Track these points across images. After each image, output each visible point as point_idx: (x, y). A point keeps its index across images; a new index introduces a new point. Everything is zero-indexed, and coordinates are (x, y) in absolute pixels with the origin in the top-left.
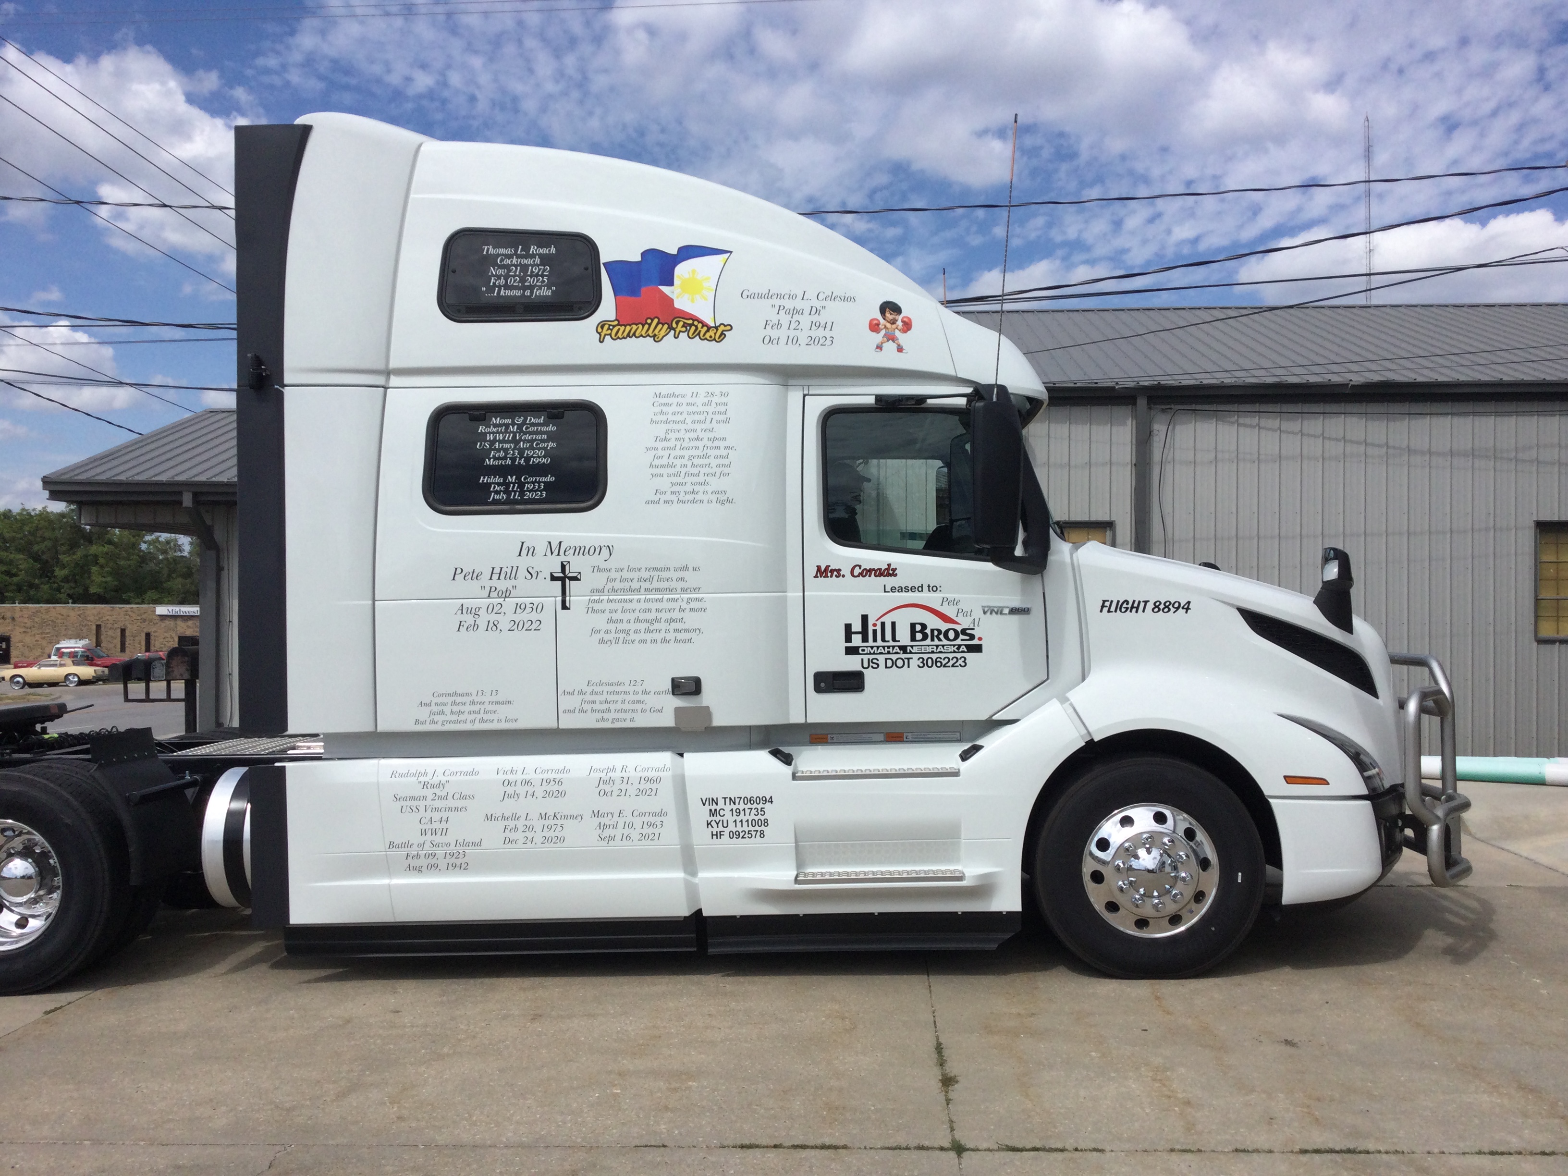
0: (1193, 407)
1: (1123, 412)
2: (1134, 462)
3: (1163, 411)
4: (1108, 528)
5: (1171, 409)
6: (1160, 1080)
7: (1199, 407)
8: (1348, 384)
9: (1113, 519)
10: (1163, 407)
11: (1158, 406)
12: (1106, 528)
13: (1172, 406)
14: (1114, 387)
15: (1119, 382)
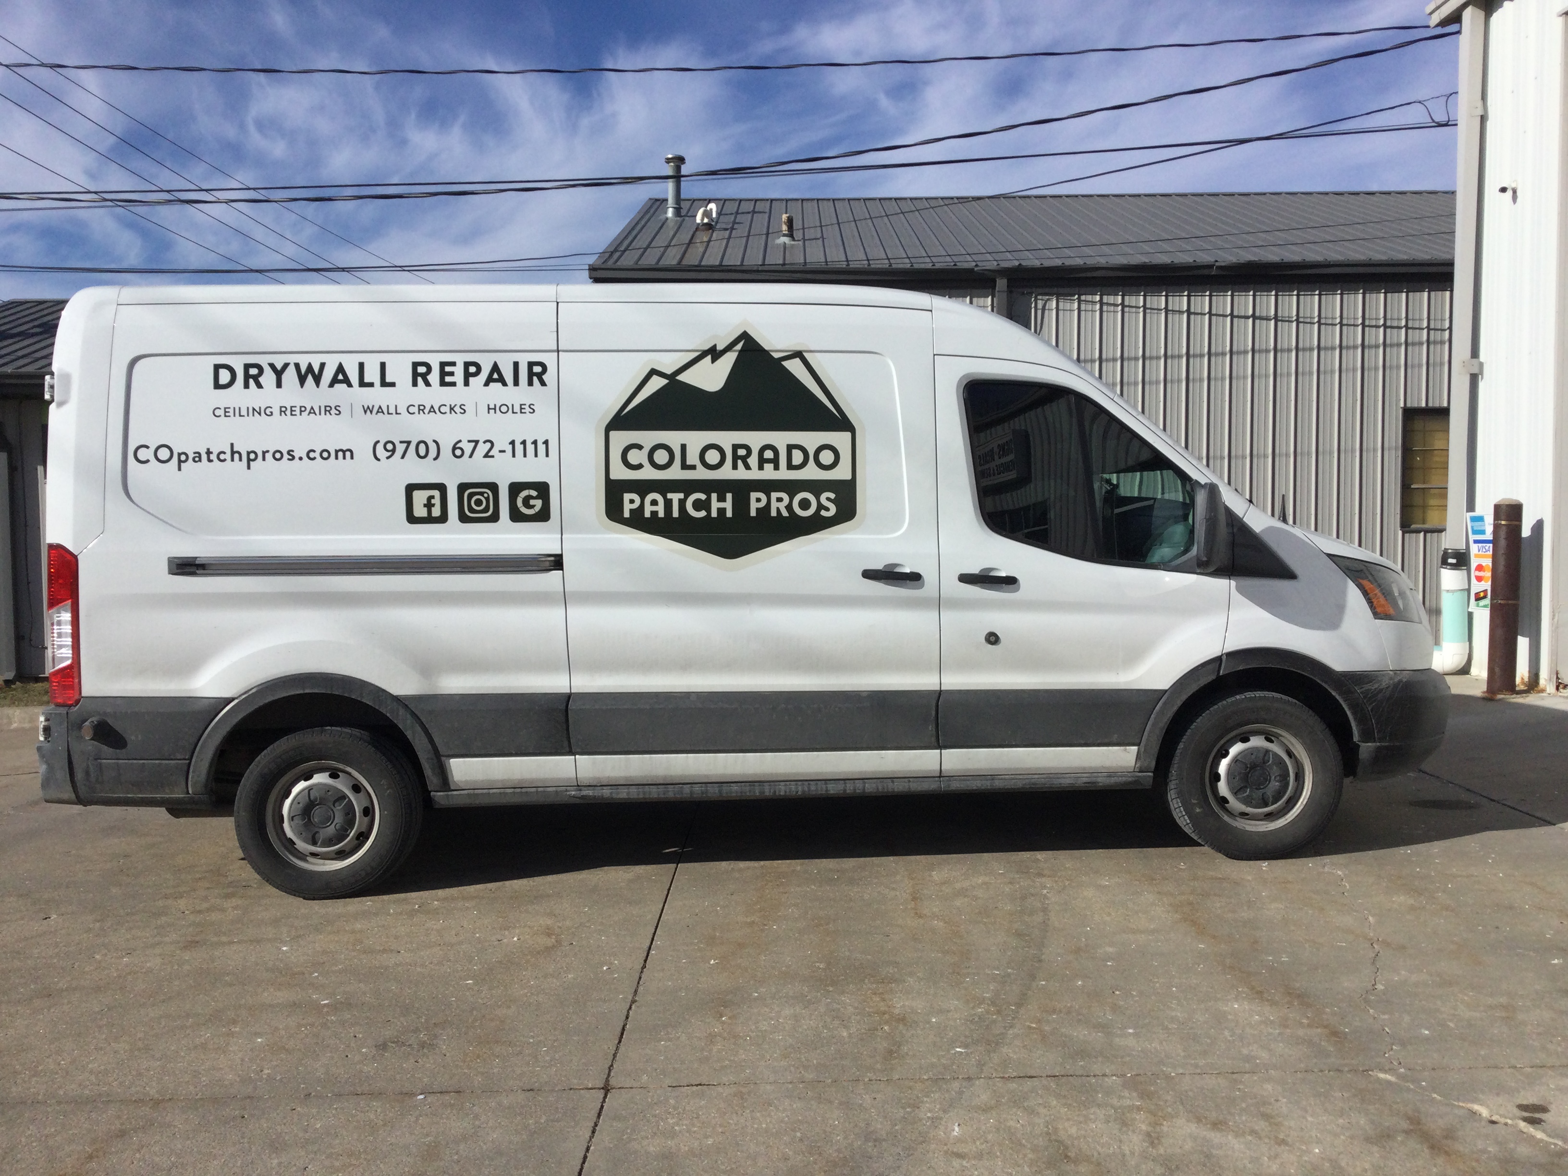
0: (1057, 290)
1: (981, 296)
3: (1024, 293)
5: (1032, 293)
6: (880, 994)
7: (1062, 290)
10: (1026, 291)
11: (1018, 290)
13: (1034, 290)
14: (973, 269)
15: (979, 264)
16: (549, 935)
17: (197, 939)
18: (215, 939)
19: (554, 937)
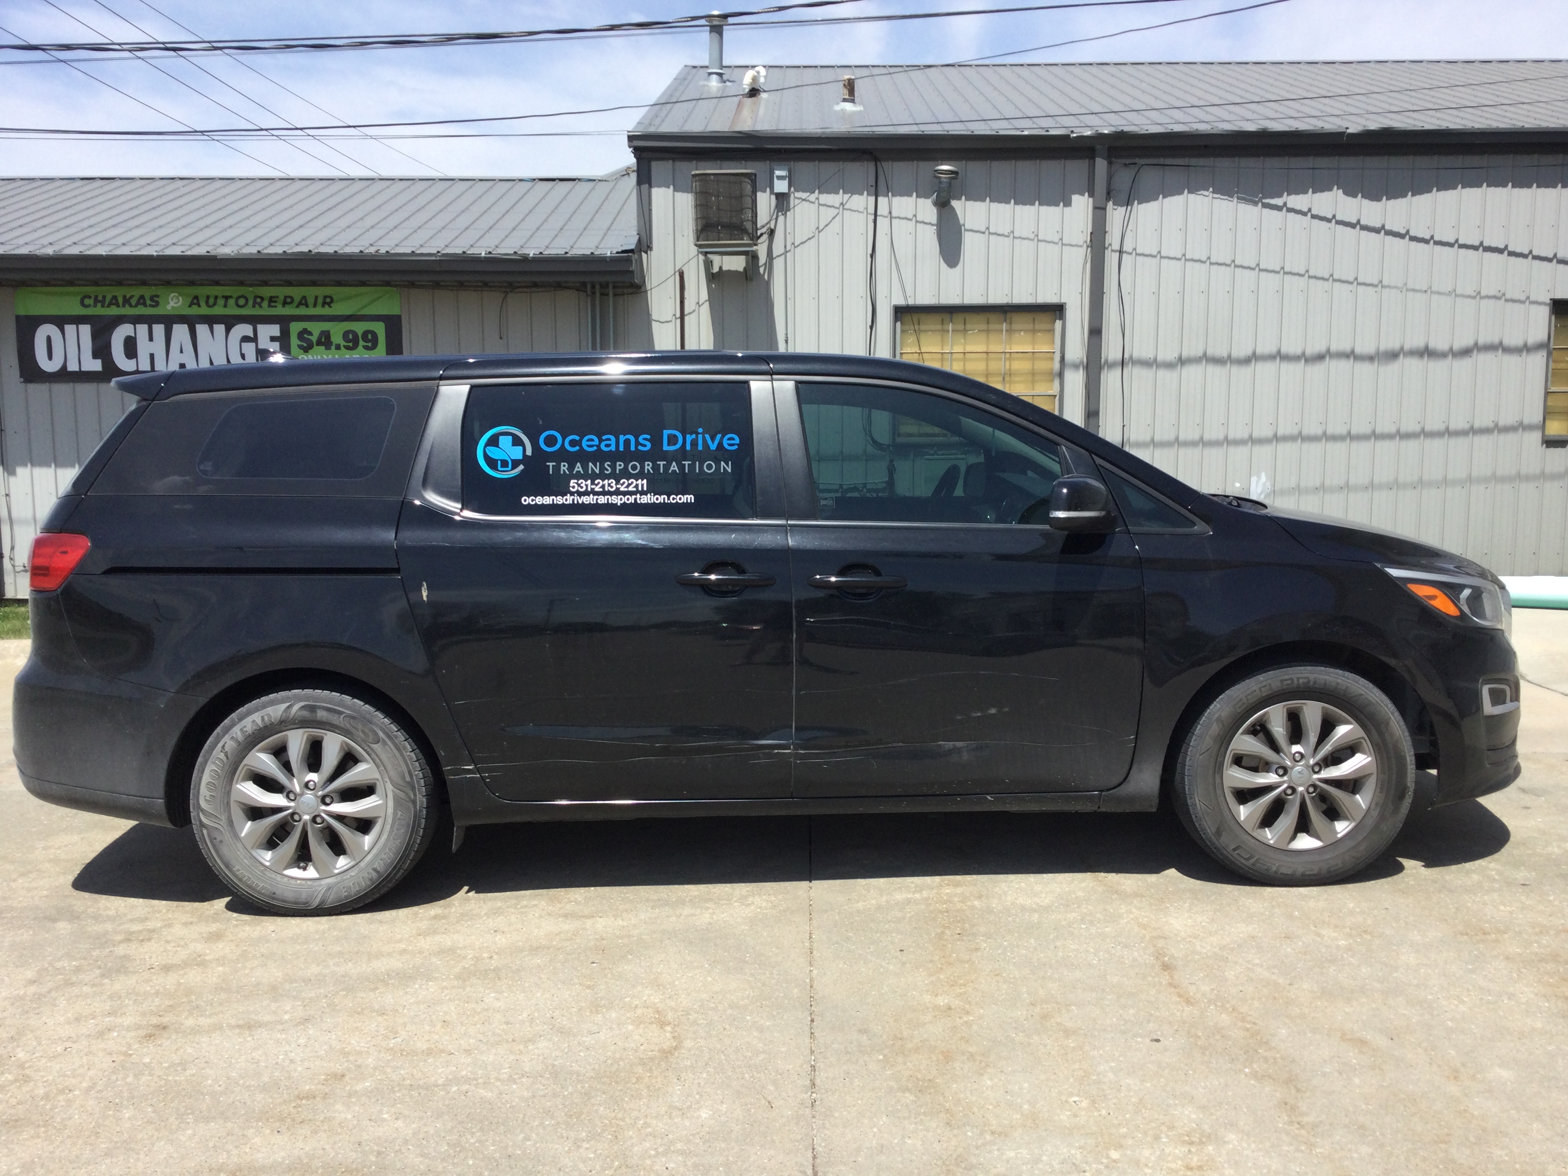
0: (1161, 161)
1: (1076, 168)
2: (1090, 230)
3: (1126, 165)
4: (1058, 313)
5: (1135, 164)
7: (1169, 161)
8: (1344, 133)
9: (1063, 301)
10: (1128, 161)
11: (1119, 161)
12: (1055, 311)
13: (1137, 160)
14: (1069, 136)
15: (1075, 130)
16: (662, 1024)
17: (165, 1020)
18: (190, 1022)
19: (669, 1028)
